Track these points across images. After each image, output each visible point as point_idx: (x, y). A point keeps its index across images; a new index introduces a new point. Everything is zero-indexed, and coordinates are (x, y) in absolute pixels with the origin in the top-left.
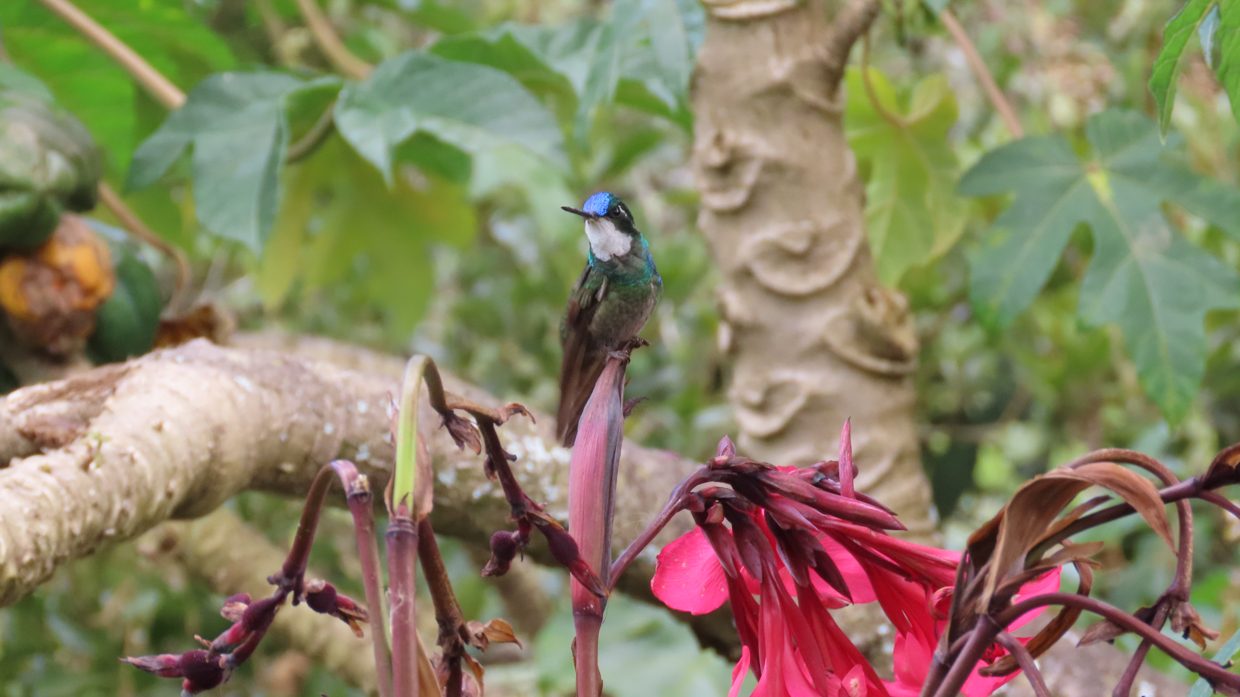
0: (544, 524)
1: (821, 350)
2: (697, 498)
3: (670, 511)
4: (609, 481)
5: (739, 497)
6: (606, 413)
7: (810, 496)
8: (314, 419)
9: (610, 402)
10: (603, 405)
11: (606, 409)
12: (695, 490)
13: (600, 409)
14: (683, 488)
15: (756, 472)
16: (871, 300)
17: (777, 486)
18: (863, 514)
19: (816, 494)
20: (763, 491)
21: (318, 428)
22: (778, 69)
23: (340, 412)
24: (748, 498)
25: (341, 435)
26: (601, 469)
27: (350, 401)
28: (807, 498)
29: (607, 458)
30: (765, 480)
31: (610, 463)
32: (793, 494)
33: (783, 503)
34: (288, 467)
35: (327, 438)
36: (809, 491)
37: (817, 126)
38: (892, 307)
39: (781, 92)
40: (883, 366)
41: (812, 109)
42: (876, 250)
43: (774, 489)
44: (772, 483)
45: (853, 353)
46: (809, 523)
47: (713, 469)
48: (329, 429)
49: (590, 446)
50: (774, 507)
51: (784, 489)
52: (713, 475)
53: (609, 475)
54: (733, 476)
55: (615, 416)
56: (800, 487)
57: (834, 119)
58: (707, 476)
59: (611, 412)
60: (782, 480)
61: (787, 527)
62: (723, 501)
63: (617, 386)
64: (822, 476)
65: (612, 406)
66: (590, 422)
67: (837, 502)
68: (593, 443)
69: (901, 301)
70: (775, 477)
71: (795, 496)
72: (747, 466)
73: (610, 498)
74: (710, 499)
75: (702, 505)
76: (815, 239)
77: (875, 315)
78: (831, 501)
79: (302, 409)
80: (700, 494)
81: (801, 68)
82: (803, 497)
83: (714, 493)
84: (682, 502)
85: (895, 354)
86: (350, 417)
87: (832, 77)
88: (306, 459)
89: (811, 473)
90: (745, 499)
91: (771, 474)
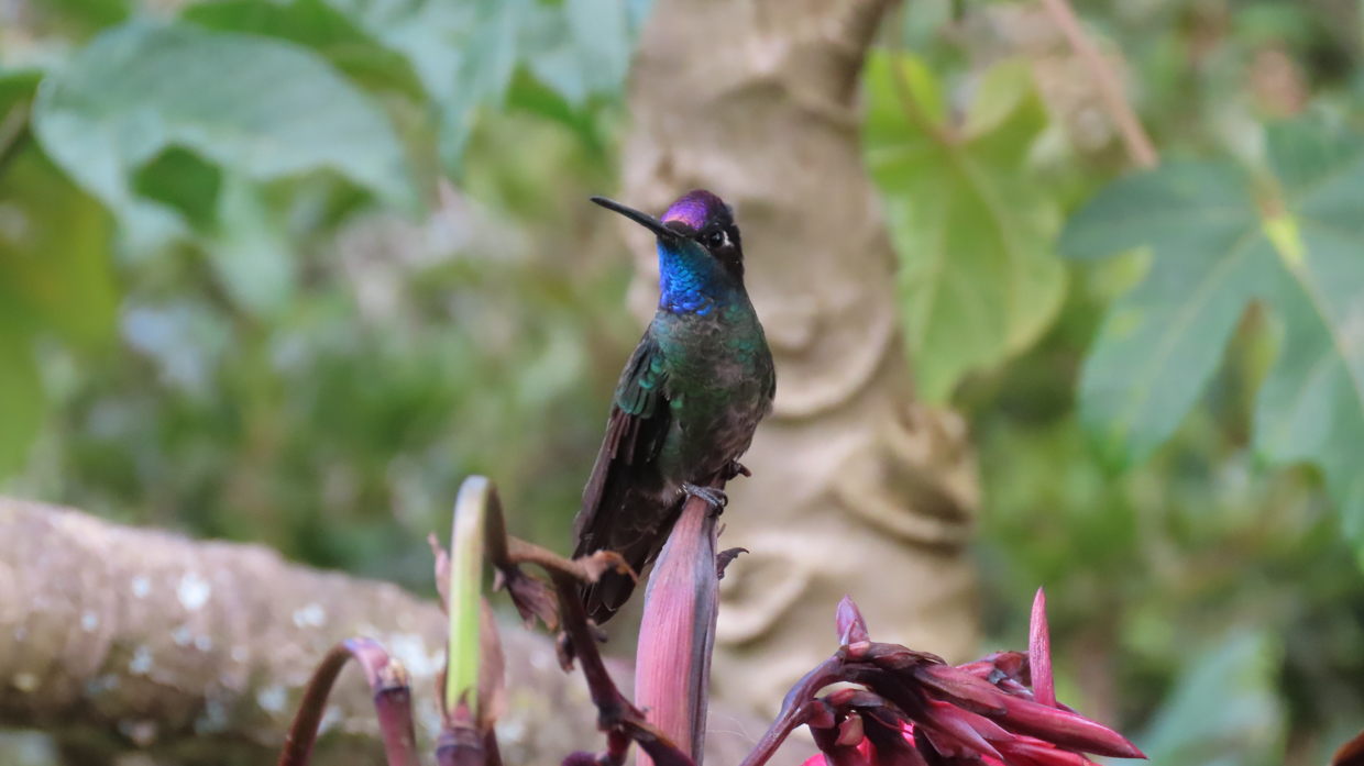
0: (650, 738)
1: (830, 505)
2: (824, 706)
3: (785, 726)
4: (697, 679)
5: (886, 705)
6: (691, 574)
7: (996, 705)
8: (64, 607)
9: (697, 557)
10: (687, 563)
11: (691, 568)
12: (821, 694)
13: (681, 568)
14: (804, 691)
15: (912, 667)
16: (908, 424)
17: (945, 689)
18: (1077, 733)
19: (1004, 701)
20: (922, 699)
21: (73, 620)
22: (762, 56)
23: (109, 597)
24: (899, 706)
25: (109, 630)
26: (685, 659)
27: (123, 578)
28: (991, 708)
29: (695, 642)
30: (925, 679)
31: (698, 652)
32: (970, 701)
33: (950, 714)
34: (26, 682)
35: (89, 637)
36: (990, 696)
37: (822, 145)
38: (939, 436)
39: (766, 92)
40: (927, 529)
41: (812, 119)
42: (914, 342)
43: (939, 693)
44: (937, 684)
45: (883, 509)
46: (990, 747)
47: (847, 662)
48: (89, 621)
49: (668, 625)
50: (937, 721)
51: (957, 694)
52: (848, 671)
53: (697, 671)
54: (876, 672)
55: (705, 579)
56: (979, 691)
57: (849, 135)
58: (838, 672)
59: (700, 573)
60: (953, 681)
61: (950, 753)
62: (863, 711)
63: (706, 533)
64: (1001, 675)
65: (700, 563)
66: (667, 587)
67: (1037, 715)
68: (674, 620)
69: (954, 425)
70: (943, 675)
71: (972, 705)
72: (898, 657)
73: (699, 704)
74: (843, 706)
75: (830, 716)
76: (821, 327)
77: (915, 449)
78: (1028, 713)
79: (49, 590)
80: (828, 700)
81: (800, 55)
82: (985, 706)
83: (849, 699)
84: (801, 713)
85: (946, 510)
86: (123, 601)
87: (847, 70)
88: (54, 668)
89: (986, 669)
90: (896, 708)
91: (934, 670)
